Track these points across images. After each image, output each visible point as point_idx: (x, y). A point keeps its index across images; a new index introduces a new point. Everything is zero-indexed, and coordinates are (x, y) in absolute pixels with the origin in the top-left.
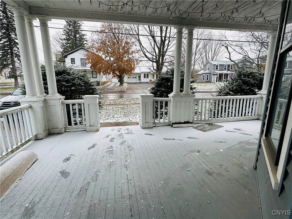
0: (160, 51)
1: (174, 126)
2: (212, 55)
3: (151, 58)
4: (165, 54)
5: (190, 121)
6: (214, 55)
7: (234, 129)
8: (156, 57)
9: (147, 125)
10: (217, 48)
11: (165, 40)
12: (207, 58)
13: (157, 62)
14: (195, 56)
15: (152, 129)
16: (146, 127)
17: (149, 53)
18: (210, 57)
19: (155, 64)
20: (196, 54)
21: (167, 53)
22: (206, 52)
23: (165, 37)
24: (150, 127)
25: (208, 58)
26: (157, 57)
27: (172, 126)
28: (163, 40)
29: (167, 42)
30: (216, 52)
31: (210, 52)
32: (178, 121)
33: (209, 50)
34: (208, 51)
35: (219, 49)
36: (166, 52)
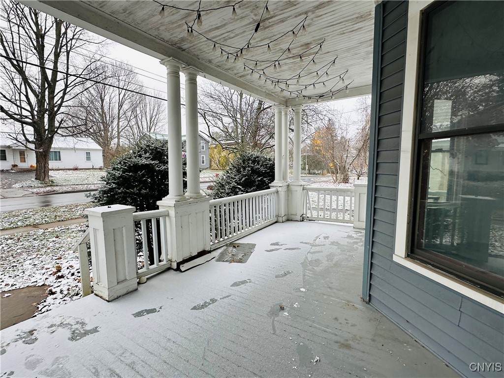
0: (41, 102)
1: (183, 269)
2: (147, 123)
3: (15, 114)
4: (58, 110)
5: (207, 249)
6: (150, 124)
7: (272, 244)
8: (32, 112)
9: (121, 289)
10: (154, 114)
11: (55, 80)
12: (139, 128)
13: (37, 125)
14: (119, 122)
15: (135, 294)
16: (119, 295)
17: (10, 101)
18: (145, 126)
19: (29, 130)
20: (119, 118)
21: (62, 109)
22: (136, 117)
23: (55, 71)
24: (130, 290)
25: (141, 128)
26: (35, 113)
27: (178, 269)
28: (50, 78)
29: (60, 86)
30: (153, 120)
31: (144, 119)
32: (187, 255)
33: (142, 115)
34: (140, 117)
35: (157, 116)
36: (60, 105)
